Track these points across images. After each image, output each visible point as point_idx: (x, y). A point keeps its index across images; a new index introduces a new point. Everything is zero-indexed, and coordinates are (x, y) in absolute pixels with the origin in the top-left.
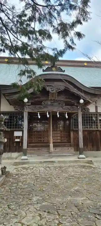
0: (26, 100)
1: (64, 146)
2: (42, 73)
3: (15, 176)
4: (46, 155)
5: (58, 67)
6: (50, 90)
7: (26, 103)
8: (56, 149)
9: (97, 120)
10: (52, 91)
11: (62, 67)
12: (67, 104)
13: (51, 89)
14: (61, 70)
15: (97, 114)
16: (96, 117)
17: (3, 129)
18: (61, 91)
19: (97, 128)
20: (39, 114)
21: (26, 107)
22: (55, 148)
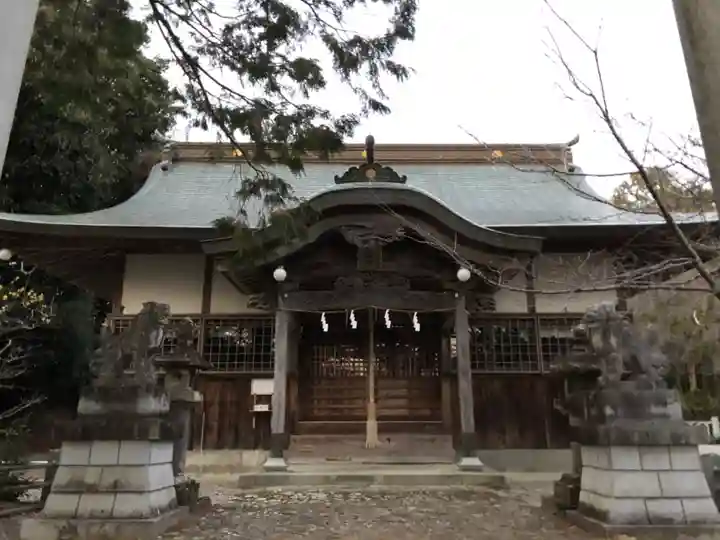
0: (280, 273)
1: (420, 429)
2: (333, 186)
3: (221, 510)
4: (354, 460)
5: (384, 166)
6: (358, 242)
7: (282, 282)
8: (389, 440)
9: (532, 339)
10: (365, 242)
11: (395, 168)
12: (417, 284)
13: (361, 236)
14: (394, 177)
15: (532, 320)
16: (532, 331)
17: (188, 360)
18: (395, 242)
19: (535, 367)
20: (323, 320)
21: (283, 298)
22: (387, 436)
